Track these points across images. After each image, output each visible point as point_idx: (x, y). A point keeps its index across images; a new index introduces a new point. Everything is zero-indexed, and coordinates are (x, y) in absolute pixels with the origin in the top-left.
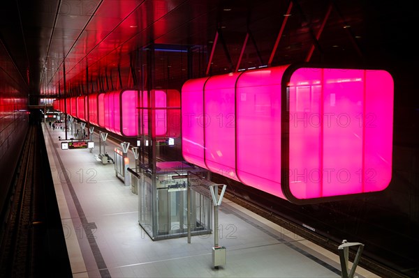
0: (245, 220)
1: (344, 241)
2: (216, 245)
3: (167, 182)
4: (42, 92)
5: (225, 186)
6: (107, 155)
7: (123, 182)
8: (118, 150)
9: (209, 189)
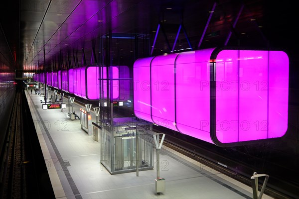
0: (177, 159)
1: (255, 173)
2: (158, 177)
3: (121, 132)
4: (24, 68)
5: (164, 135)
6: (74, 114)
7: (87, 133)
8: (83, 110)
9: (153, 137)
